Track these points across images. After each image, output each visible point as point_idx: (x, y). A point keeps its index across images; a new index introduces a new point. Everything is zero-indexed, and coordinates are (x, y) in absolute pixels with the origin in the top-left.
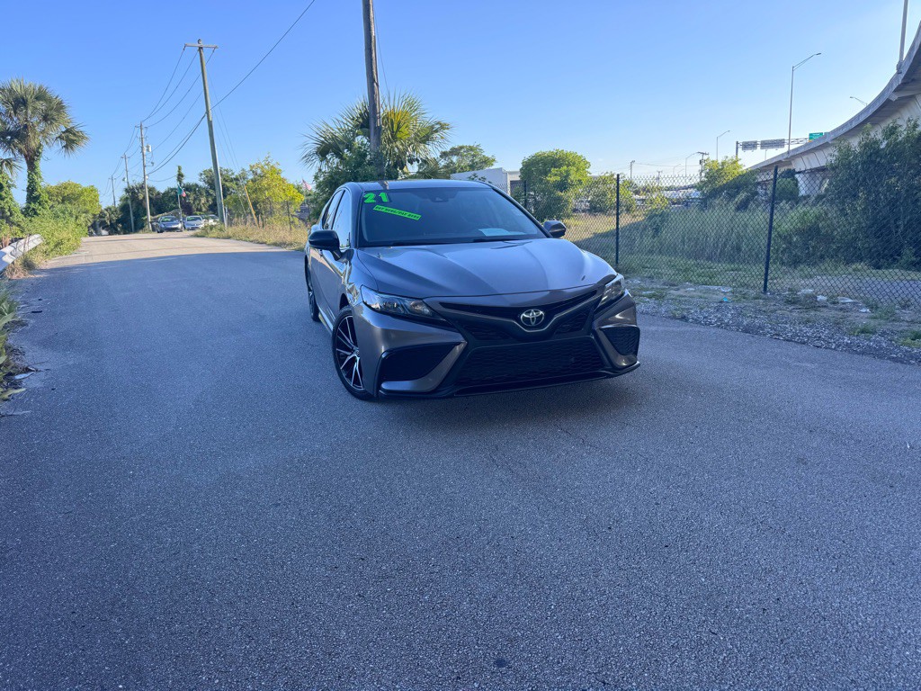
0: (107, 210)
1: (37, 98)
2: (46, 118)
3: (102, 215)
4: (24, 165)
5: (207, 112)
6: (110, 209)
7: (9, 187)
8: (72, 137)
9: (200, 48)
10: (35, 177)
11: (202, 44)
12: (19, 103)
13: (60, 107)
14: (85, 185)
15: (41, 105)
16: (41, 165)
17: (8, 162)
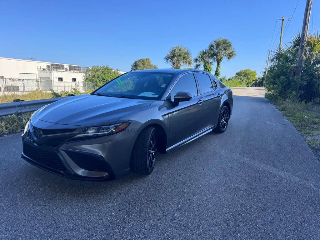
0: (258, 79)
1: (224, 43)
2: (225, 49)
3: (256, 80)
4: (216, 63)
5: (280, 44)
6: (260, 78)
7: (210, 70)
8: (231, 55)
9: (283, 20)
10: (218, 67)
11: (284, 18)
12: (218, 45)
13: (230, 45)
14: (253, 70)
15: (225, 45)
16: (221, 64)
17: (211, 63)
